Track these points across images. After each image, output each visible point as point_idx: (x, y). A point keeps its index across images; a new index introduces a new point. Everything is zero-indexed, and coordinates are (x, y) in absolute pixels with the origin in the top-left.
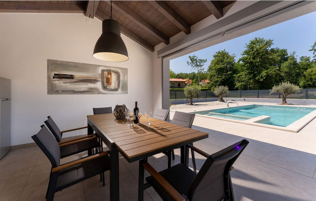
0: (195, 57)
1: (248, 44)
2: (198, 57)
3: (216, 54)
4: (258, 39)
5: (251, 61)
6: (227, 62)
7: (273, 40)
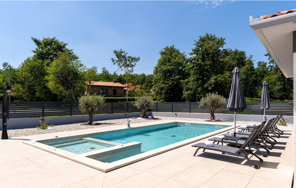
0: (122, 52)
1: (197, 41)
2: (127, 53)
3: (164, 50)
4: (210, 36)
5: (199, 63)
6: (176, 62)
7: (225, 39)
